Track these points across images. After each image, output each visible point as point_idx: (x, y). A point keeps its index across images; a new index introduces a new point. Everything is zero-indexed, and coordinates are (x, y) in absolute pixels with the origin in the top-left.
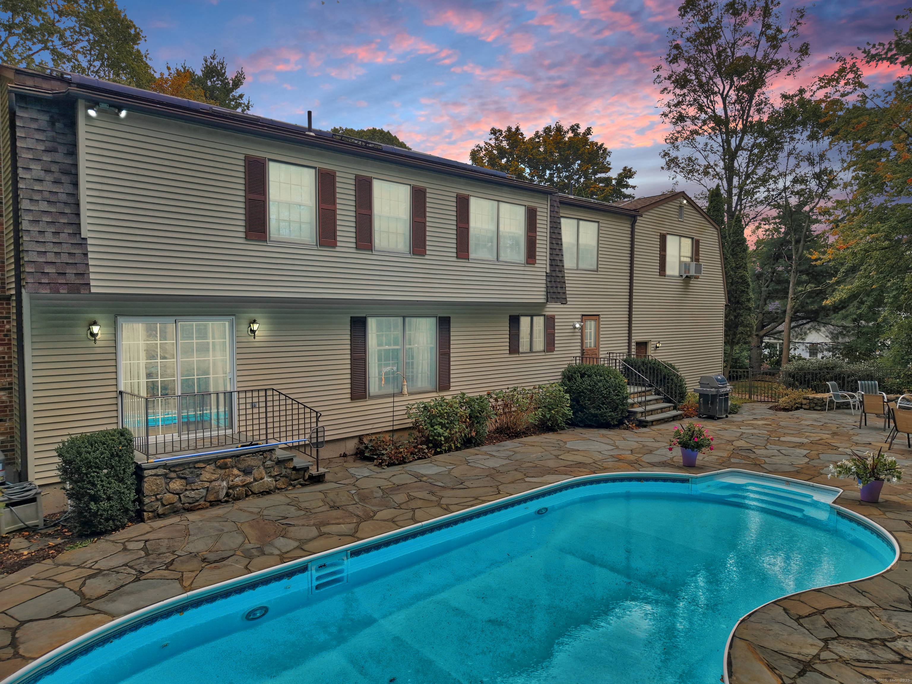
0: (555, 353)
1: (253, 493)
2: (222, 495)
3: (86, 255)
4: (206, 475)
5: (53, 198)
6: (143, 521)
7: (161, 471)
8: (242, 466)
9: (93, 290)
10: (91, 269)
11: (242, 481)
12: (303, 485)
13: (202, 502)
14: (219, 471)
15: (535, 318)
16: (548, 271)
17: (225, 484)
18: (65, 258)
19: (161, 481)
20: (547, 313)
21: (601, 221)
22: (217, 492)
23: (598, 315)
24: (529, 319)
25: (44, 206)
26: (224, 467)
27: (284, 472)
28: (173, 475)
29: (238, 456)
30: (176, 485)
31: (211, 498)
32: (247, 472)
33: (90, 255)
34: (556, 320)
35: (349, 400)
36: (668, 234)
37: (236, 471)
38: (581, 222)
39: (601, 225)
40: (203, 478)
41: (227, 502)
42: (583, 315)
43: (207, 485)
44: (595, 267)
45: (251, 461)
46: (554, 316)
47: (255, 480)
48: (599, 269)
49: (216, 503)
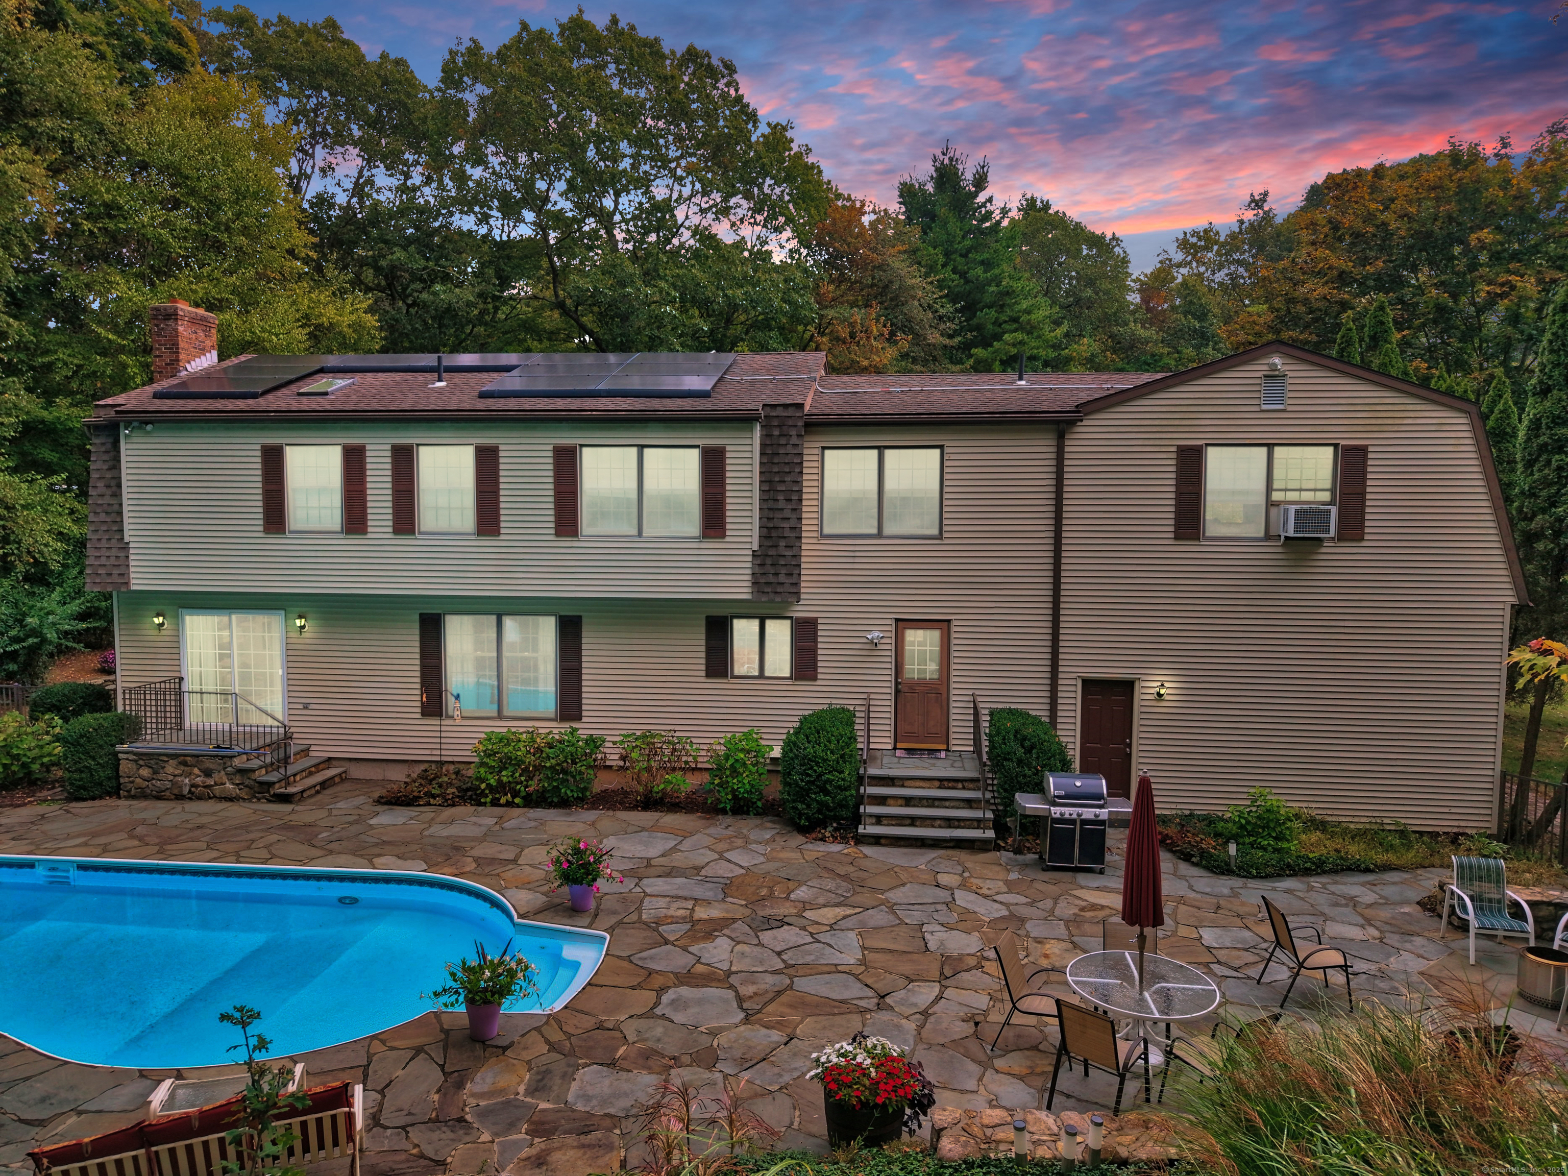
0: (818, 682)
1: (215, 797)
2: (186, 791)
3: (127, 557)
4: (170, 769)
5: (109, 510)
6: (119, 797)
7: (132, 757)
8: (203, 767)
9: (133, 588)
10: (132, 569)
11: (203, 782)
12: (269, 801)
13: (167, 793)
14: (182, 768)
15: (769, 624)
16: (756, 547)
17: (187, 781)
18: (113, 561)
19: (133, 766)
20: (795, 615)
21: (946, 444)
22: (181, 787)
23: (949, 621)
24: (755, 624)
25: (103, 517)
26: (185, 764)
27: (247, 782)
28: (141, 762)
29: (198, 756)
30: (145, 772)
31: (176, 791)
32: (208, 773)
33: (131, 557)
34: (820, 627)
35: (419, 716)
36: (1207, 445)
37: (196, 771)
38: (888, 453)
39: (947, 450)
40: (166, 770)
41: (190, 799)
42: (897, 620)
43: (171, 778)
44: (935, 532)
45: (209, 764)
46: (816, 619)
47: (216, 784)
48: (945, 535)
49: (180, 797)
